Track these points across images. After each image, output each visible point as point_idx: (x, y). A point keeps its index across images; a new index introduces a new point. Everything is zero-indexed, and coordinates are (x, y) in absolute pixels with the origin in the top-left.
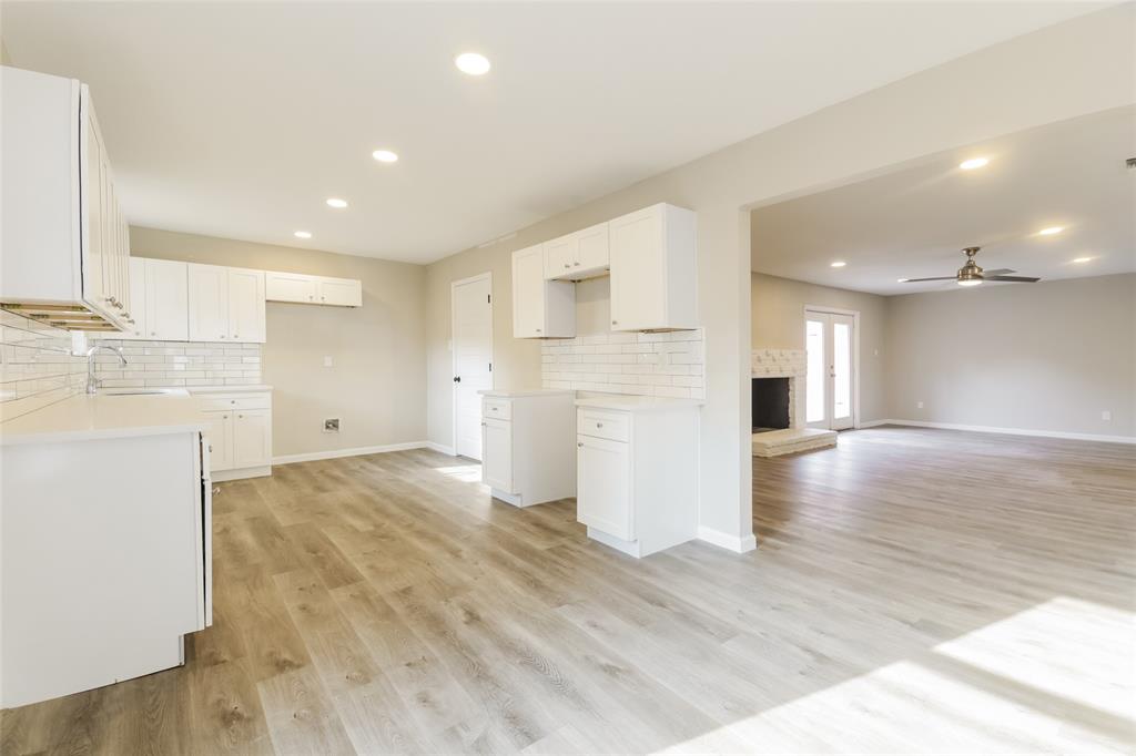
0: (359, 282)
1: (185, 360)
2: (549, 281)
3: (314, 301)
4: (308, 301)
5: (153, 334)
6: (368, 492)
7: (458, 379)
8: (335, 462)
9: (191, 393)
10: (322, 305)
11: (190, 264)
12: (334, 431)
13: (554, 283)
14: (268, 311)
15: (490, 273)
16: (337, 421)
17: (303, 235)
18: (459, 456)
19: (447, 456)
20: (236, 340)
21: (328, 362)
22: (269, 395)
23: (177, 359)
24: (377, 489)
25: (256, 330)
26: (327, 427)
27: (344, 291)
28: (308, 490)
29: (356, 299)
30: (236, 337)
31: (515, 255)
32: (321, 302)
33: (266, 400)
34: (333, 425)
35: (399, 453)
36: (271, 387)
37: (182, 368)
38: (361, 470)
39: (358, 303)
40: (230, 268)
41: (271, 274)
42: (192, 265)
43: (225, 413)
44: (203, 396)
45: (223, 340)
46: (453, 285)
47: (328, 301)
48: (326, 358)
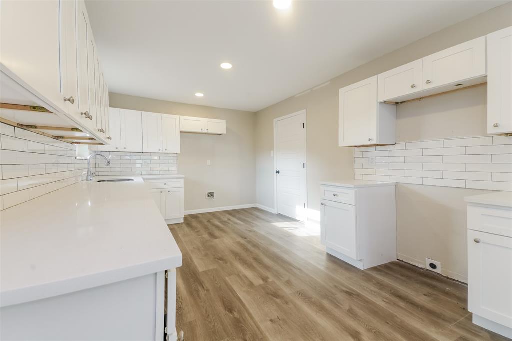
0: (225, 121)
1: (141, 162)
2: (381, 103)
3: (203, 131)
4: (200, 131)
5: (125, 149)
6: (243, 241)
7: (278, 172)
8: (213, 214)
9: (144, 180)
10: (206, 134)
11: (143, 112)
12: (211, 199)
13: (384, 105)
14: (181, 137)
15: (305, 110)
16: (213, 193)
17: (200, 95)
18: (279, 215)
19: (271, 214)
20: (166, 152)
21: (209, 162)
22: (183, 181)
23: (138, 162)
24: (246, 239)
25: (175, 147)
26: (209, 196)
27: (217, 126)
28: (206, 236)
30: (166, 150)
31: (342, 91)
32: (206, 132)
33: (181, 183)
34: (211, 195)
35: (243, 210)
36: (184, 176)
37: (140, 166)
38: (229, 222)
39: (225, 132)
40: (162, 114)
41: (182, 118)
42: (144, 113)
43: (161, 190)
44: (151, 181)
45: (160, 152)
46: (275, 120)
47: (210, 132)
48: (208, 161)
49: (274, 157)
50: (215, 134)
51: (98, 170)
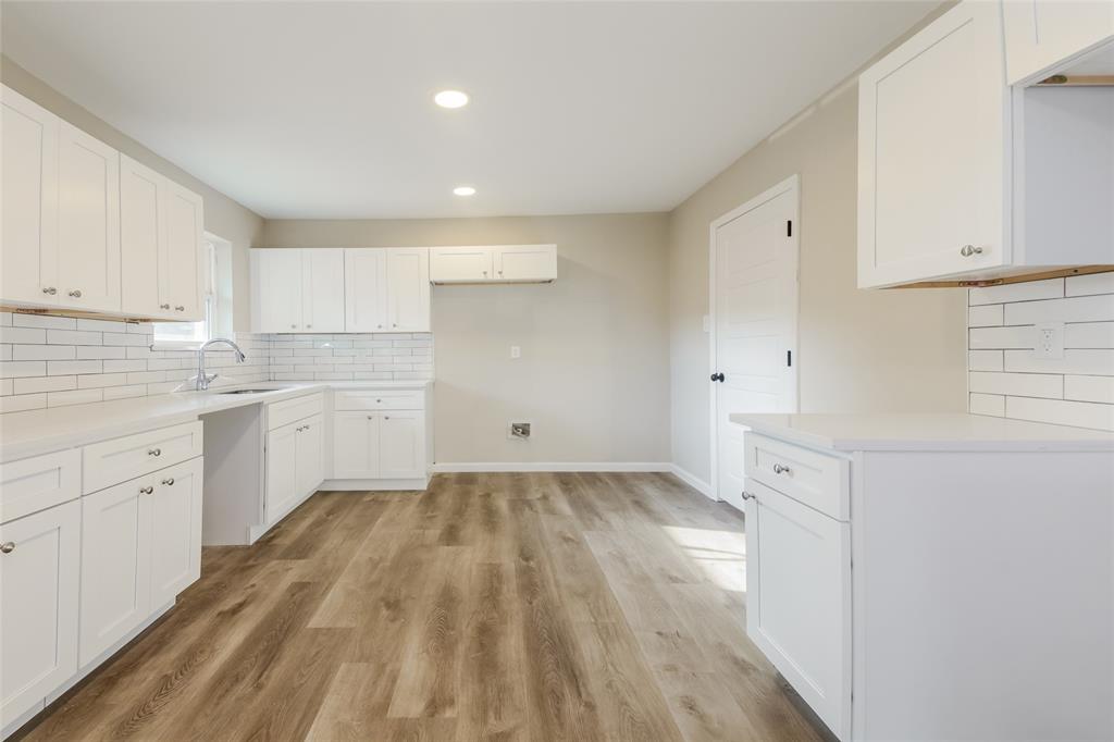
0: (555, 246)
3: (490, 277)
4: (481, 278)
5: (309, 326)
7: (719, 378)
10: (500, 283)
11: (346, 250)
12: (522, 438)
14: (434, 296)
16: (529, 425)
17: (464, 191)
18: (722, 502)
20: (395, 330)
21: (515, 352)
22: (422, 394)
25: (418, 317)
26: (514, 432)
27: (537, 260)
29: (551, 272)
30: (394, 326)
32: (497, 277)
33: (417, 400)
34: (523, 430)
35: (618, 477)
39: (553, 274)
40: (389, 249)
41: (437, 250)
42: (349, 251)
43: (369, 414)
44: (349, 393)
45: (380, 331)
46: (713, 226)
47: (507, 277)
48: (513, 348)
49: (708, 333)
50: (534, 282)
51: (273, 369)
